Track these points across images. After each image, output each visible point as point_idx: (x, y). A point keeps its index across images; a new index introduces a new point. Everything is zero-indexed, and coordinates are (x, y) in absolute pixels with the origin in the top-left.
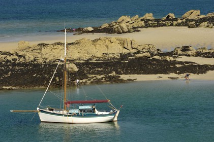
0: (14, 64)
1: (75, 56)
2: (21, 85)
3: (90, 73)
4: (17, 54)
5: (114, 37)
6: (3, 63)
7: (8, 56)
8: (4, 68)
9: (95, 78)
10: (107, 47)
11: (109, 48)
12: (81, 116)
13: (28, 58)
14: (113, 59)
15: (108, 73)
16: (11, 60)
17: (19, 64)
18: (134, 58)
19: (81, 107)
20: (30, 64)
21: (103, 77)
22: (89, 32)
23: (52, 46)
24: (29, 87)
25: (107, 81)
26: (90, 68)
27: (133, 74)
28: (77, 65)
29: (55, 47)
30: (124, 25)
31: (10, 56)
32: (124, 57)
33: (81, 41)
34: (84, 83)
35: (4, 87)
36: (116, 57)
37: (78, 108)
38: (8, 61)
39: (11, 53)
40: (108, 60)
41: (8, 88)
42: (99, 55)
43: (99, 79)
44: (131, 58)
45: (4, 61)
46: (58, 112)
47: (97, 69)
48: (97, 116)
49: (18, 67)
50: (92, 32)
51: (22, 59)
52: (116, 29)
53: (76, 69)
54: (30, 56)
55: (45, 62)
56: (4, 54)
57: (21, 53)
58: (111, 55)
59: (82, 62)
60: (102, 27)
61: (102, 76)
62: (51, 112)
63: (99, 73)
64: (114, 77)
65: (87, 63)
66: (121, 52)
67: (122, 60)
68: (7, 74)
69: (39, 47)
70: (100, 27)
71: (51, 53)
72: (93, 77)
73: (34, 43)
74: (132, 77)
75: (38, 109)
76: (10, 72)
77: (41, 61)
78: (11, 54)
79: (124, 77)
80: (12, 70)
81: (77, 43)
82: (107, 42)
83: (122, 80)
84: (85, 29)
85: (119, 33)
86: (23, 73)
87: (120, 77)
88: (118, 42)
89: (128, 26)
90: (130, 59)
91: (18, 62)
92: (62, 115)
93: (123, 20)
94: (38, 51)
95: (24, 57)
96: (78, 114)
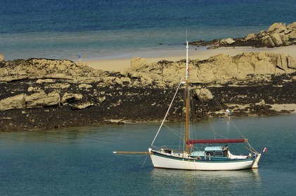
0: (125, 89)
1: (209, 77)
2: (135, 118)
3: (229, 102)
4: (129, 76)
5: (262, 52)
6: (111, 87)
7: (117, 78)
8: (113, 94)
9: (236, 109)
10: (254, 65)
11: (257, 67)
12: (207, 160)
13: (144, 81)
14: (262, 83)
15: (254, 102)
16: (122, 83)
17: (132, 90)
18: (291, 81)
19: (207, 149)
20: (147, 89)
21: (247, 108)
22: (228, 45)
23: (177, 65)
24: (146, 120)
25: (252, 113)
26: (229, 95)
27: (290, 103)
28: (212, 90)
29: (182, 66)
30: (276, 36)
31: (120, 78)
32: (276, 79)
33: (218, 58)
34: (221, 115)
35: (112, 121)
36: (266, 79)
37: (203, 150)
38: (117, 85)
39: (122, 74)
40: (255, 83)
41: (117, 121)
42: (242, 76)
43: (242, 110)
44: (287, 81)
45: (112, 85)
46: (177, 155)
47: (239, 96)
48: (230, 160)
49: (130, 93)
50: (232, 45)
51: (136, 83)
52: (266, 42)
53: (210, 96)
54: (147, 79)
55: (167, 86)
56: (112, 75)
57: (135, 74)
58: (258, 77)
59: (218, 86)
60: (247, 39)
61: (246, 106)
62: (168, 154)
63: (242, 102)
64: (262, 107)
65: (226, 87)
66: (272, 73)
67: (274, 83)
68: (116, 103)
69: (159, 66)
70: (244, 39)
71: (176, 74)
72: (233, 108)
73: (153, 61)
74: (288, 107)
75: (150, 150)
76: (120, 101)
77: (163, 85)
78: (122, 76)
79: (276, 107)
80: (123, 97)
81: (212, 61)
82: (254, 59)
83: (274, 111)
84: (223, 41)
85: (270, 46)
86: (137, 101)
87: (271, 107)
88: (269, 59)
89: (282, 37)
90: (286, 83)
91: (131, 86)
92: (181, 159)
93: (275, 29)
94: (159, 71)
95: (139, 79)
96: (203, 157)
